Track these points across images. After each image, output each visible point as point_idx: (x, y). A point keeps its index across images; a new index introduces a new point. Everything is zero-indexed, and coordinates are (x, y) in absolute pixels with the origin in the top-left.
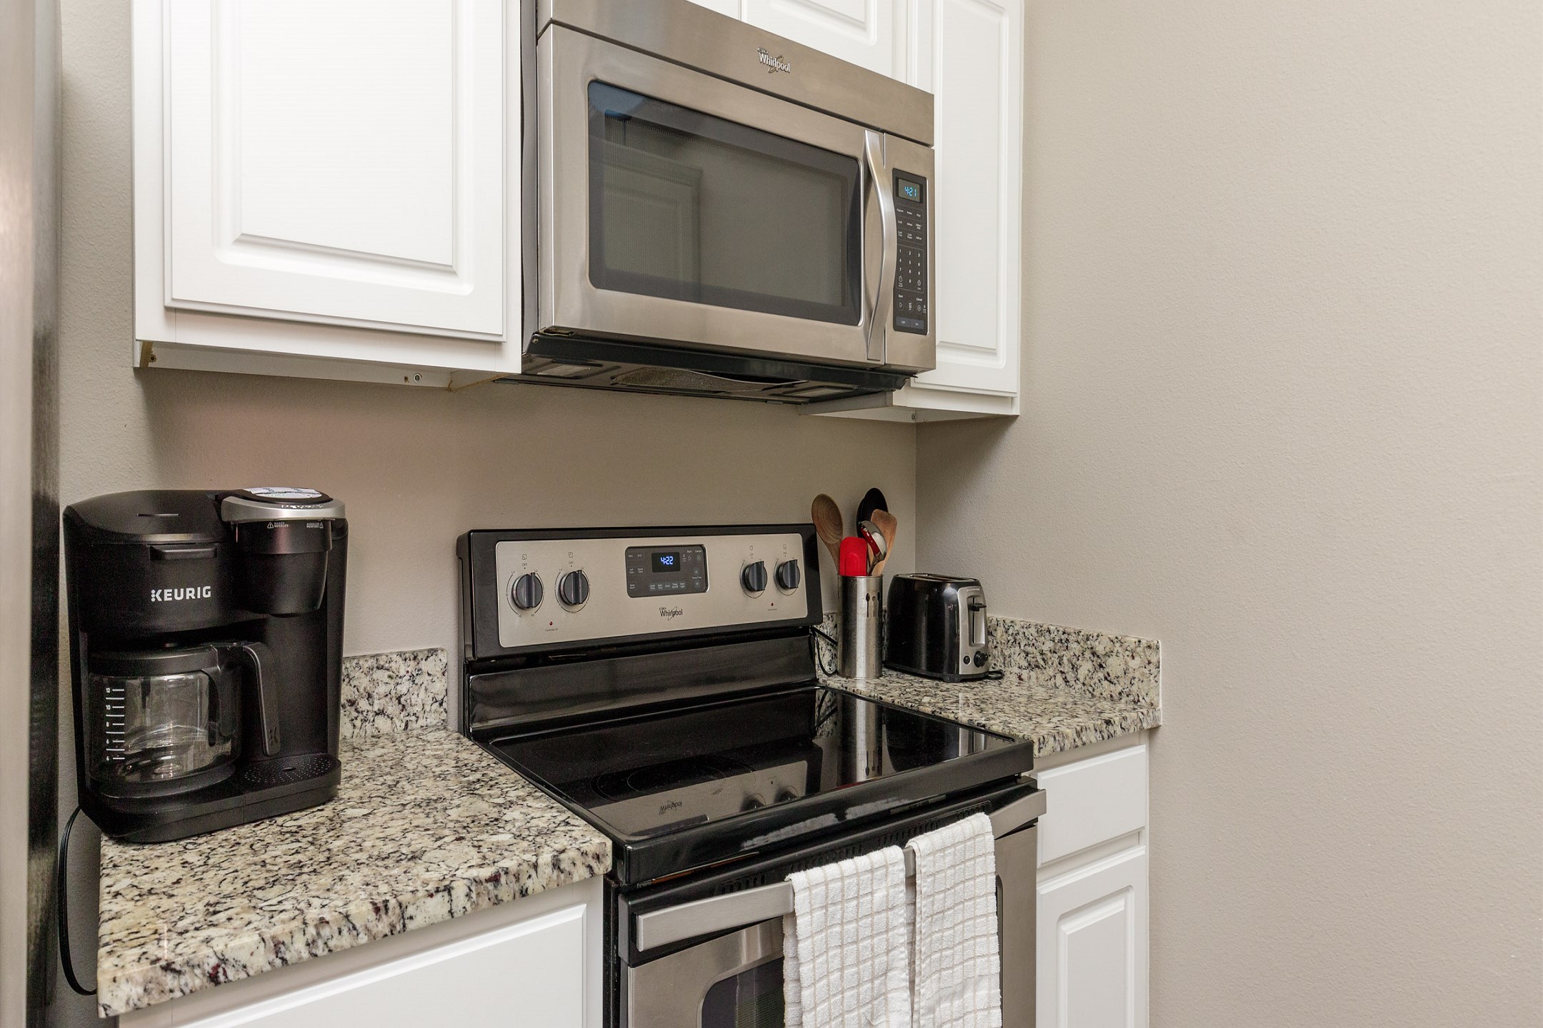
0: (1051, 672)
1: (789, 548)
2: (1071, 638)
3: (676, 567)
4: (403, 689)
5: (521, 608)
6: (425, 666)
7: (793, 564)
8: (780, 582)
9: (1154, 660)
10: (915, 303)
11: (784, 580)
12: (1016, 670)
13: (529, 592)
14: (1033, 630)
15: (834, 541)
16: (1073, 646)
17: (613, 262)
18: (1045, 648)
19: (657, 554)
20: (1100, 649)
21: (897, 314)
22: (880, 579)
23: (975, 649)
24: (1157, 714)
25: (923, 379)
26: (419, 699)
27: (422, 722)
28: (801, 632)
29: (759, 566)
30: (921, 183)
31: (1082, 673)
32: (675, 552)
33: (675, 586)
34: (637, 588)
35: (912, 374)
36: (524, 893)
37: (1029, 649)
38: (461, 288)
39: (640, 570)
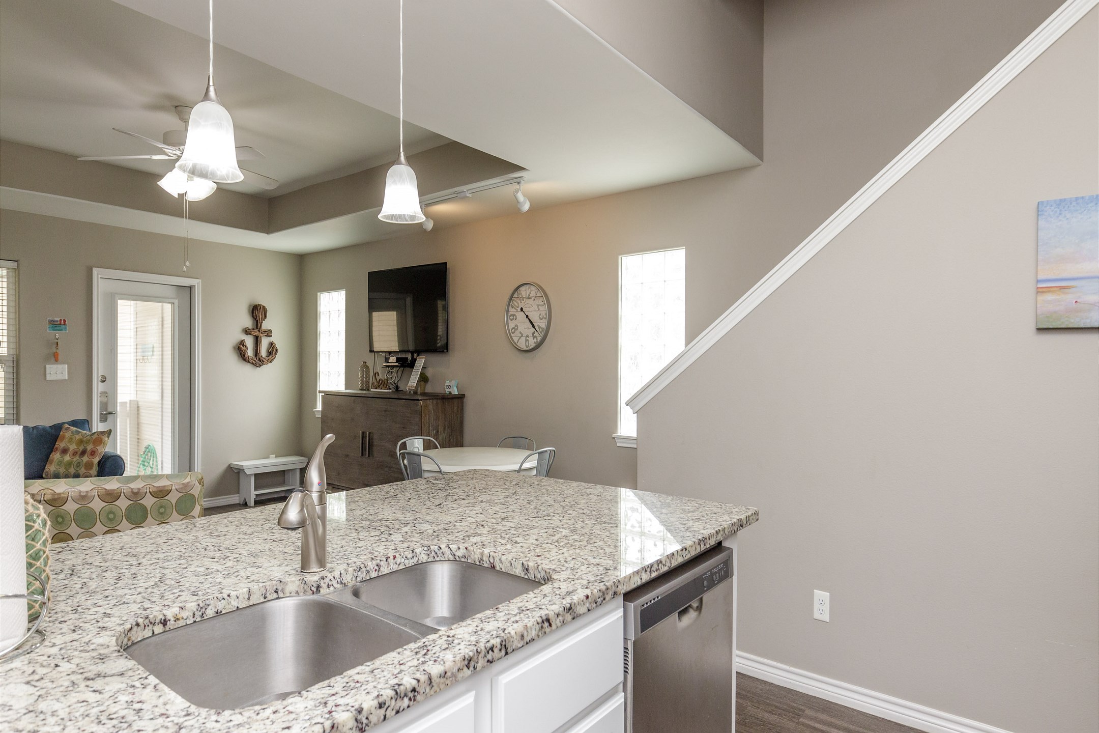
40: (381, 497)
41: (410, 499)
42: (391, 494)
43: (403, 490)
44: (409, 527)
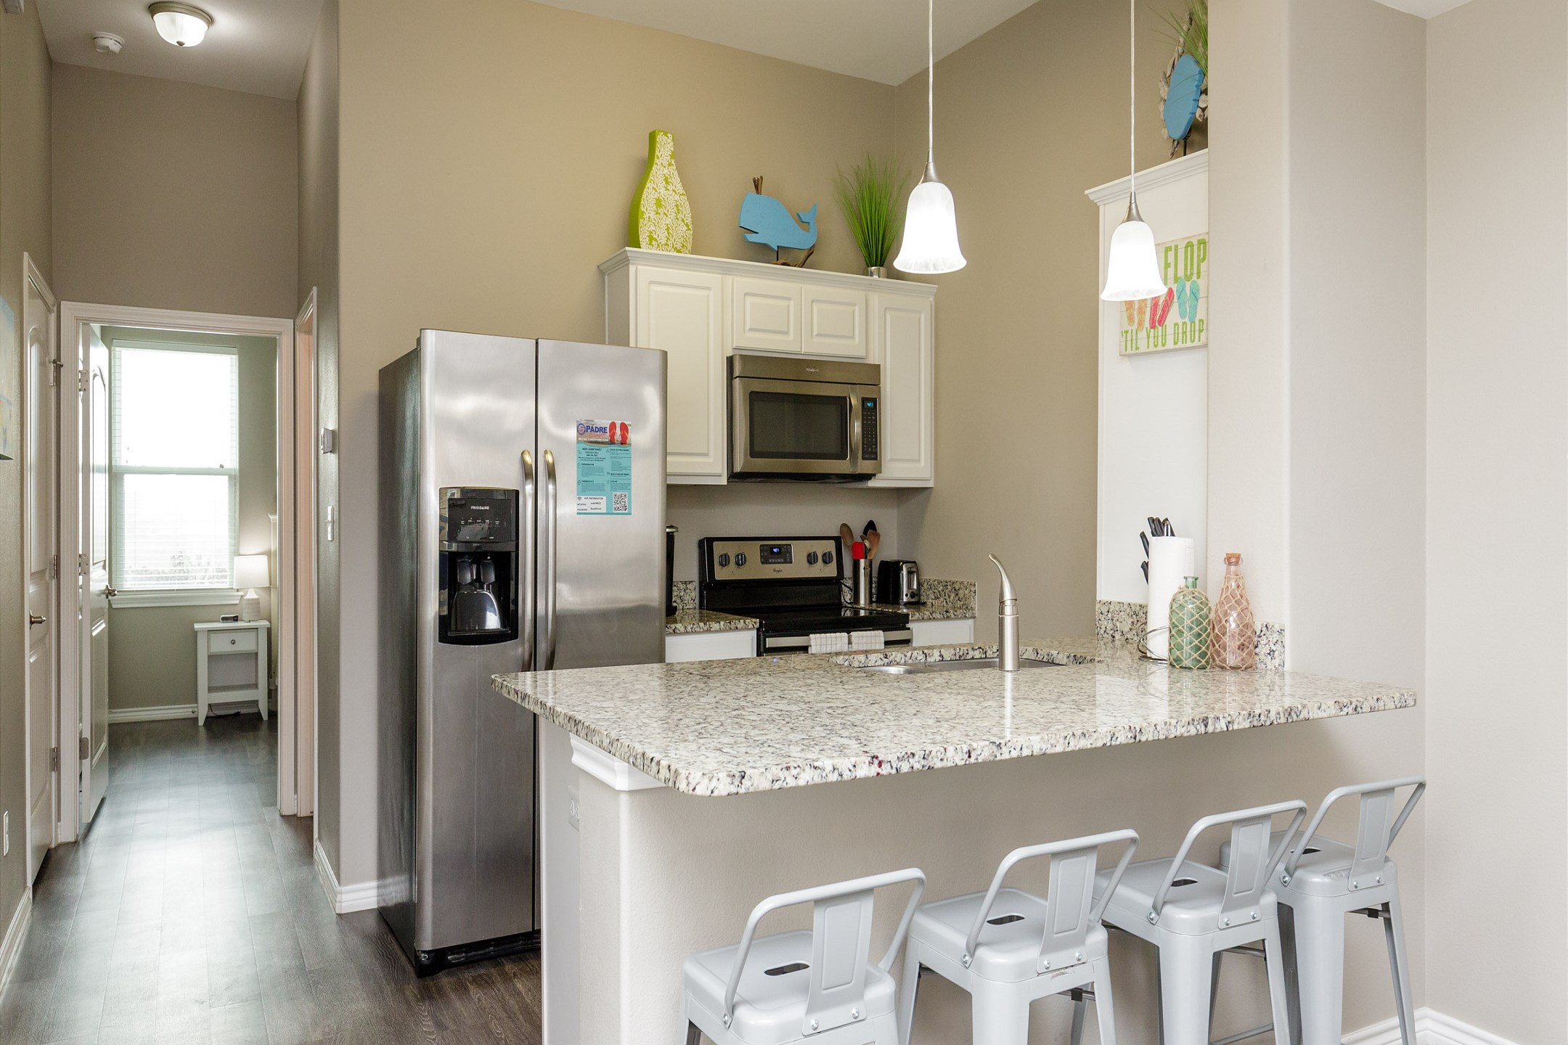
0: (942, 599)
1: (830, 546)
2: (949, 584)
3: (778, 553)
4: (682, 594)
5: (723, 566)
6: (689, 586)
7: (830, 553)
8: (825, 562)
9: (973, 590)
10: (872, 448)
11: (827, 559)
12: (931, 601)
13: (725, 561)
14: (936, 582)
15: (849, 543)
16: (949, 587)
17: (756, 449)
18: (940, 589)
19: (772, 547)
20: (957, 588)
21: (863, 453)
22: (871, 562)
23: (911, 591)
24: (974, 611)
25: (878, 476)
26: (687, 598)
27: (688, 607)
28: (836, 582)
29: (815, 554)
30: (874, 401)
31: (952, 598)
32: (779, 547)
33: (779, 561)
34: (765, 561)
35: (874, 475)
36: (737, 628)
37: (935, 591)
38: (710, 460)
39: (766, 554)
40: (963, 721)
41: (915, 715)
42: (946, 725)
43: (923, 730)
44: (925, 687)
